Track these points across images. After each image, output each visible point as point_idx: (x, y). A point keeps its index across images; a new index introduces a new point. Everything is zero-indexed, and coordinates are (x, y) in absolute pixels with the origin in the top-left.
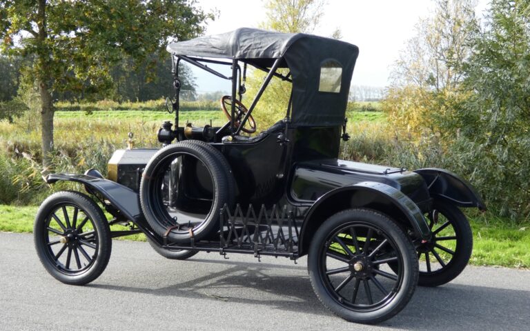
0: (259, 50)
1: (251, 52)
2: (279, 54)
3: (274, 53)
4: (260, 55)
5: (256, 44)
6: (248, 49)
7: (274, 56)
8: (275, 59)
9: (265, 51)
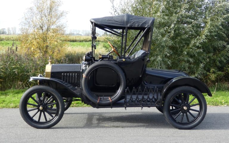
0: (139, 24)
1: (135, 24)
2: (148, 26)
3: (146, 25)
4: (140, 26)
5: (137, 21)
6: (134, 23)
7: (146, 26)
8: (146, 28)
9: (142, 24)
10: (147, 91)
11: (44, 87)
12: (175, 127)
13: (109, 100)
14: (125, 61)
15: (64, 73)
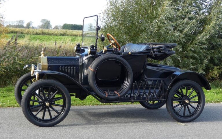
10: (154, 85)
11: (49, 81)
12: (176, 120)
13: (117, 95)
14: (131, 54)
15: (62, 66)
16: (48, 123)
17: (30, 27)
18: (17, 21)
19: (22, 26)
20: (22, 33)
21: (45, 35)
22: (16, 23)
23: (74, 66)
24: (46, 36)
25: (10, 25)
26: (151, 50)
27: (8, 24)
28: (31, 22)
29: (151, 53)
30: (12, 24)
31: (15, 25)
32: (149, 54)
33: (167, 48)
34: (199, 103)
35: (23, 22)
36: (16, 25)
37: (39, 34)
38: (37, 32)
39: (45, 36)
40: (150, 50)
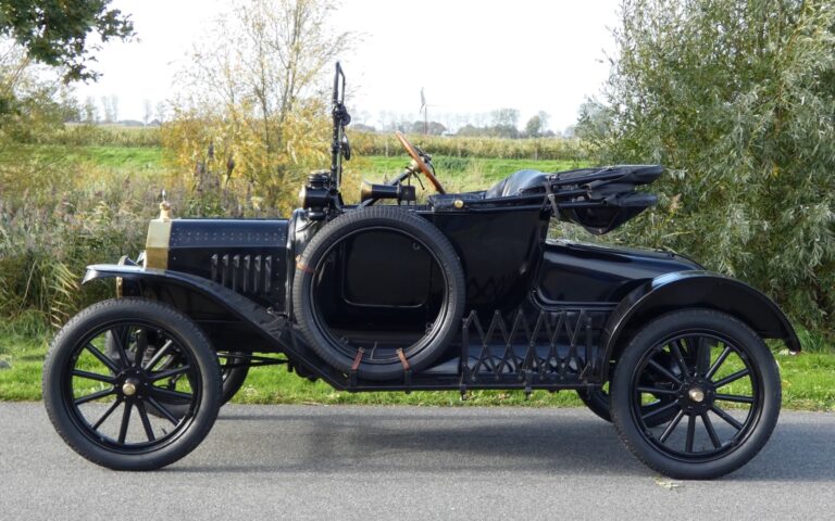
13: (400, 361)
14: (463, 207)
15: (221, 252)
16: (136, 458)
17: (540, 131)
18: (494, 114)
19: (512, 133)
20: (465, 154)
21: (547, 158)
22: (492, 118)
23: (265, 251)
24: (549, 164)
25: (469, 126)
26: (548, 190)
27: (464, 125)
28: (543, 113)
29: (549, 202)
30: (474, 125)
31: (486, 129)
32: (541, 206)
33: (613, 183)
34: (756, 402)
35: (513, 114)
36: (489, 125)
37: (527, 155)
38: (518, 150)
39: (548, 161)
40: (543, 189)
